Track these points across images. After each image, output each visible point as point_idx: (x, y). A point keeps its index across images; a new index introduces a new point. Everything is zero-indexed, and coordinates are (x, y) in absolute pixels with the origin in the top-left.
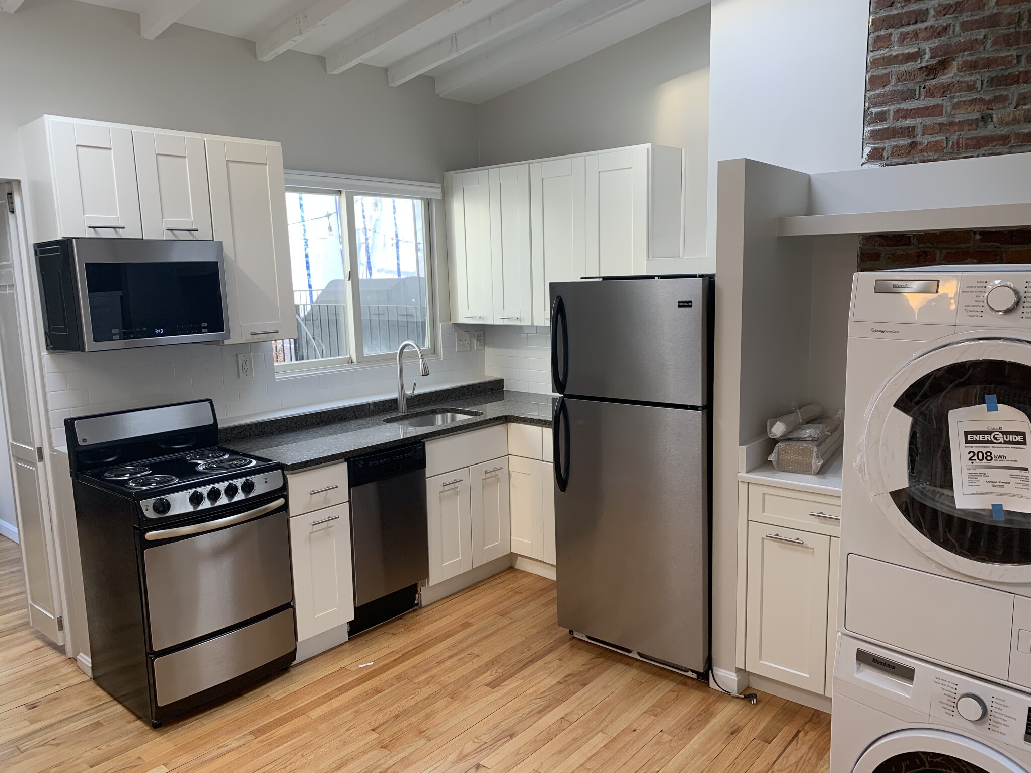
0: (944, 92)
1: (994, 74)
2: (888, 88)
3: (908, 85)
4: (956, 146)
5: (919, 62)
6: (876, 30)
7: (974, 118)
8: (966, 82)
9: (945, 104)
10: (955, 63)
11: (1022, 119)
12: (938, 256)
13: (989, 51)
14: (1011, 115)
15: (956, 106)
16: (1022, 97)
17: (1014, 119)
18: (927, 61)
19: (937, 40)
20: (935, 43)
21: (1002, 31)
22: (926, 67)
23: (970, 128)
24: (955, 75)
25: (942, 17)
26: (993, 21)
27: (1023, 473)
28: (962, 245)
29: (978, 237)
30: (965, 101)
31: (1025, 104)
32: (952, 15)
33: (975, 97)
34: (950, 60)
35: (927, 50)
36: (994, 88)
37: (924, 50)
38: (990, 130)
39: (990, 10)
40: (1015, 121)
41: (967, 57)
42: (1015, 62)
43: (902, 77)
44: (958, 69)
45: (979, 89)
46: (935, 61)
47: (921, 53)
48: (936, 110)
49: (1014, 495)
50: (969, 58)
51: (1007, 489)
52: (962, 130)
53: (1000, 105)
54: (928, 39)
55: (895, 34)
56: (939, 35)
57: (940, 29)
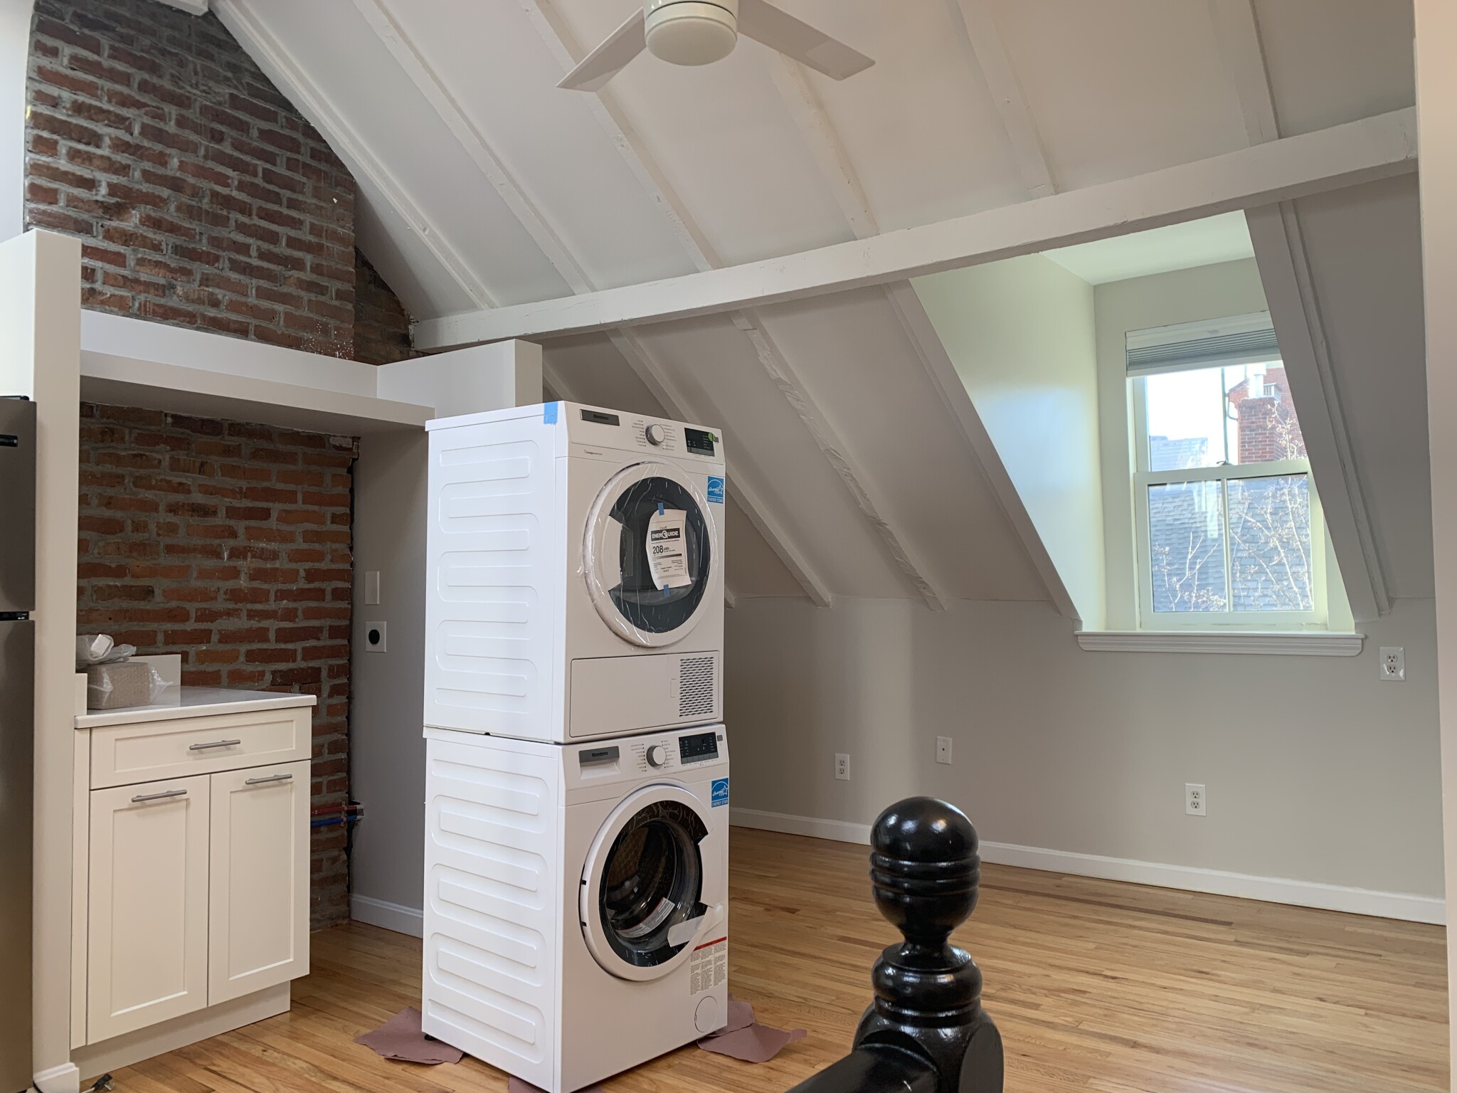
0: (126, 241)
1: (178, 243)
2: (54, 208)
3: (81, 214)
4: (143, 308)
5: (94, 193)
6: (36, 126)
7: (161, 283)
8: (150, 239)
9: (127, 255)
10: (134, 212)
11: (207, 301)
12: (127, 438)
13: (171, 213)
14: (196, 293)
15: (141, 262)
16: (205, 277)
17: (199, 298)
18: (104, 196)
19: (114, 177)
20: (115, 179)
21: (185, 199)
22: (102, 202)
23: (156, 292)
24: (136, 226)
25: (120, 153)
26: (176, 185)
27: (678, 558)
28: (153, 428)
29: (169, 420)
30: (150, 261)
31: (207, 286)
32: (131, 157)
33: (160, 259)
34: (128, 206)
35: (104, 184)
36: (178, 257)
37: (100, 181)
38: (173, 302)
39: (173, 172)
40: (199, 301)
41: (149, 210)
42: (198, 237)
43: (72, 201)
44: (140, 220)
45: (165, 252)
46: (113, 200)
47: (97, 184)
48: (118, 259)
49: (674, 576)
50: (153, 214)
51: (671, 572)
52: (148, 293)
53: (184, 278)
54: (105, 170)
55: (64, 145)
56: (116, 172)
57: (118, 165)
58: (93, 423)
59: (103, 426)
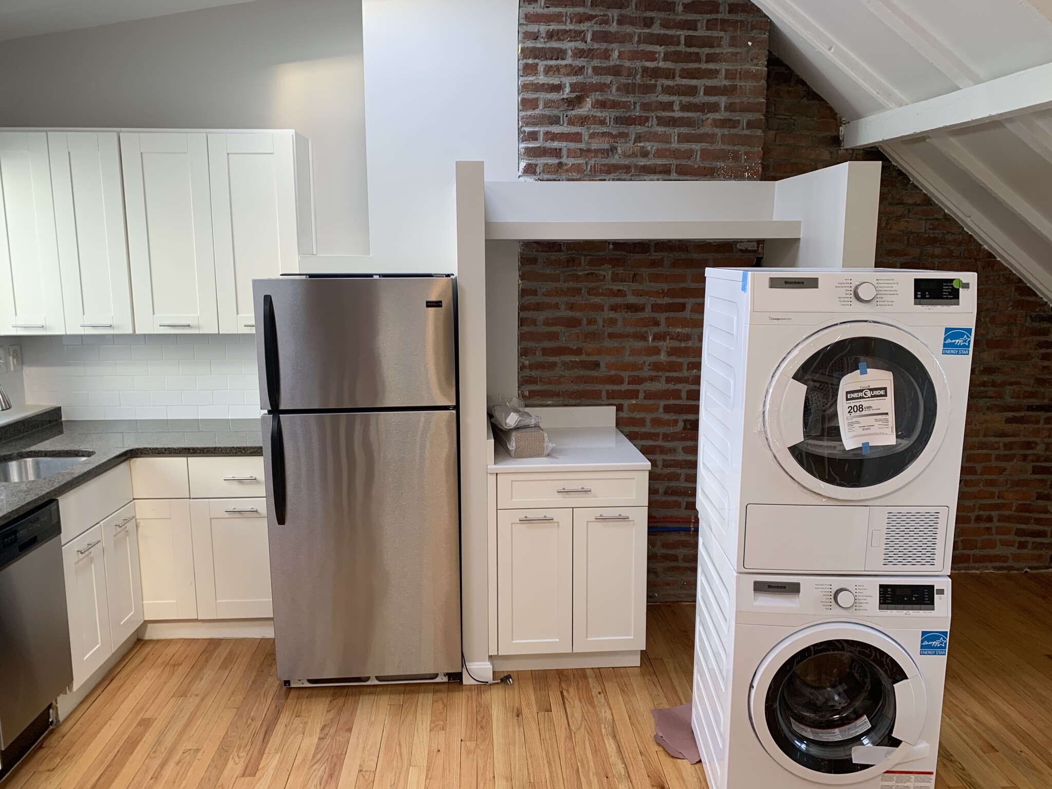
0: (582, 123)
1: (618, 114)
2: (537, 112)
3: (553, 112)
4: (593, 169)
5: (561, 93)
6: (525, 57)
7: (606, 148)
8: (599, 117)
9: (583, 133)
10: (588, 99)
11: (639, 154)
12: (583, 261)
13: (613, 94)
14: (631, 150)
15: (592, 136)
16: (638, 136)
17: (633, 153)
18: (568, 94)
19: (574, 78)
20: (574, 79)
21: (623, 80)
22: (567, 99)
23: (603, 156)
24: (589, 110)
25: (578, 59)
26: (616, 71)
27: (884, 417)
28: (601, 253)
29: (611, 247)
30: (598, 133)
31: (640, 142)
32: (586, 59)
33: (605, 131)
34: (585, 96)
35: (568, 85)
36: (618, 126)
37: (565, 84)
38: (615, 160)
39: (614, 62)
40: (634, 155)
41: (598, 96)
42: (632, 107)
43: (548, 104)
44: (592, 105)
45: (608, 124)
46: (573, 95)
47: (563, 86)
48: (576, 138)
49: (877, 434)
50: (600, 98)
51: (873, 430)
52: (597, 157)
53: (622, 140)
54: (568, 75)
55: (542, 64)
56: (576, 74)
57: (577, 68)
58: (561, 255)
59: (568, 256)
